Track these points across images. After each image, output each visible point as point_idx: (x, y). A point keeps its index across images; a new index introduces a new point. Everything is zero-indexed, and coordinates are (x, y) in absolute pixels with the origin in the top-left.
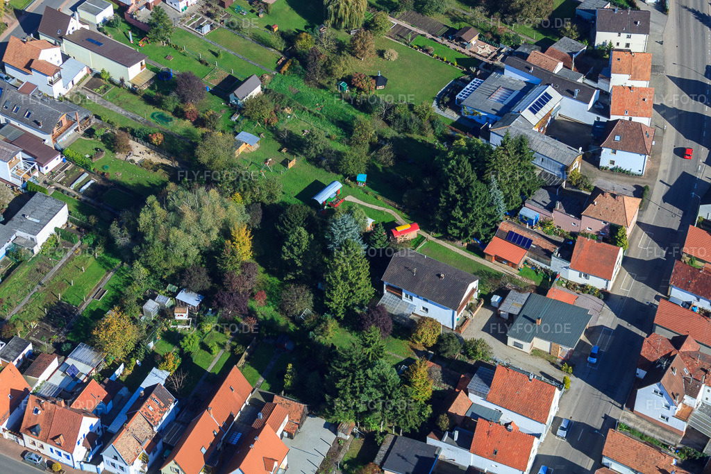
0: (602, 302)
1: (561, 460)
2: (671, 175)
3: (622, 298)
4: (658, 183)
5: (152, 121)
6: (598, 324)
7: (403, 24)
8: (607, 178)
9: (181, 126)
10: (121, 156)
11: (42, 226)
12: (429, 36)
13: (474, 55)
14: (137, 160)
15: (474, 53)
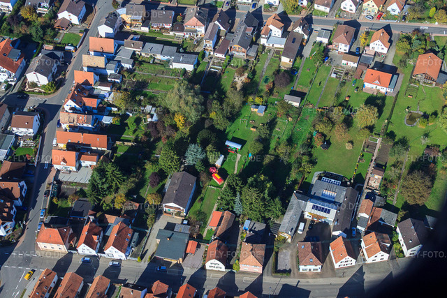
0: (200, 267)
1: (97, 266)
2: (306, 285)
3: (205, 276)
4: (297, 280)
5: (264, 77)
6: (184, 268)
7: (378, 146)
8: (292, 256)
9: (264, 87)
10: (236, 75)
11: (179, 62)
12: (374, 158)
13: (367, 180)
14: (236, 80)
15: (369, 180)
